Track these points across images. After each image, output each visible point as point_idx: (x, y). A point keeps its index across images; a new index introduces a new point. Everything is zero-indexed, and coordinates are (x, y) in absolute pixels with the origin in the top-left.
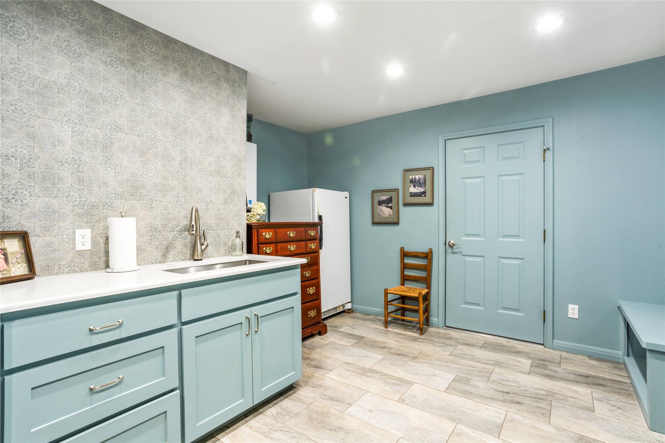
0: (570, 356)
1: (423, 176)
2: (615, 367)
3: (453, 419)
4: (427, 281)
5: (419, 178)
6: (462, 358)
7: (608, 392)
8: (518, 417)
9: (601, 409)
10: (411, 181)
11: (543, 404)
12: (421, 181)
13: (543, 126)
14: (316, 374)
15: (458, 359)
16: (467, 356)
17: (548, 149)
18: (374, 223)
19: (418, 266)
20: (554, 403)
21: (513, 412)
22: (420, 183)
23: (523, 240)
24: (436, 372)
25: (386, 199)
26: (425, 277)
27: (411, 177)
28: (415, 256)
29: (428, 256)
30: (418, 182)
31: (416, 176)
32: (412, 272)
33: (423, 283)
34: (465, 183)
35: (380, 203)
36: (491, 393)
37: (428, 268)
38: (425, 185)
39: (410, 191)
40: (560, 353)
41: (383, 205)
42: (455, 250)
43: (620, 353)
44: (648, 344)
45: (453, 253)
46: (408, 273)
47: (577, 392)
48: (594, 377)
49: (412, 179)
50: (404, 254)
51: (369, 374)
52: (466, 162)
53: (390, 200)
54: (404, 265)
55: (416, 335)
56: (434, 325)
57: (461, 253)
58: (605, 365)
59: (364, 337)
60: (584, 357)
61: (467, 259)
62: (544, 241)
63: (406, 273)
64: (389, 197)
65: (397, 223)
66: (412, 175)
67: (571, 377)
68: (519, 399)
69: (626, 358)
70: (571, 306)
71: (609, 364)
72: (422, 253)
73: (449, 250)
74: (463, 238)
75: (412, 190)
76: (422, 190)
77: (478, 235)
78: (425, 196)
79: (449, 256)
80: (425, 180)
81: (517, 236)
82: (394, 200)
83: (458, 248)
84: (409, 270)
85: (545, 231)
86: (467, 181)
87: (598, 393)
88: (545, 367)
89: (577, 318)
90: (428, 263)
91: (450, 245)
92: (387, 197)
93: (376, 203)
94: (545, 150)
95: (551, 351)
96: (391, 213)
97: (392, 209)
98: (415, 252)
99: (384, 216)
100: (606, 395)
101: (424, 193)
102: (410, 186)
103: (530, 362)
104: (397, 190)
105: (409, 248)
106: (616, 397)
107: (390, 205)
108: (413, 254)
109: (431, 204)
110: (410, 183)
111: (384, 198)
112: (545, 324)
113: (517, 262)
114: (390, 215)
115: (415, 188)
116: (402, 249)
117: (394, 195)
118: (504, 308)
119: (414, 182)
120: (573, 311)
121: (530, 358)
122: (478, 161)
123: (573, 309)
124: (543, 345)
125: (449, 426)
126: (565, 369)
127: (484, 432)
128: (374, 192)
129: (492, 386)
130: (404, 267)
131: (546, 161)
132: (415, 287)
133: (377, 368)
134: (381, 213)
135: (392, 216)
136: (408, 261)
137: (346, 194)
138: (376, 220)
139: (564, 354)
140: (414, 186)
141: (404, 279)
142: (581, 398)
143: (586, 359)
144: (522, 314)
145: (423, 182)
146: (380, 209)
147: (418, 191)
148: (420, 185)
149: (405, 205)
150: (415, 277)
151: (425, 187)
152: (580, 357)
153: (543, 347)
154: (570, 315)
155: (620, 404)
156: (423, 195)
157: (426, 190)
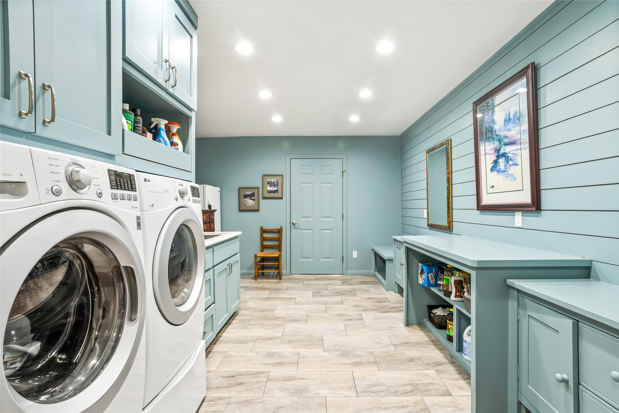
0: (354, 276)
1: (276, 180)
2: (371, 277)
3: (324, 304)
4: (279, 248)
5: (274, 181)
6: (310, 285)
7: (372, 285)
8: (346, 298)
9: (372, 290)
10: (268, 183)
11: (353, 293)
12: (275, 183)
13: (342, 159)
14: (240, 305)
15: (308, 286)
16: (312, 284)
17: (345, 171)
18: (240, 210)
19: (273, 238)
20: (356, 292)
21: (344, 297)
22: (274, 184)
23: (332, 219)
24: (303, 292)
25: (250, 194)
26: (278, 245)
27: (268, 180)
28: (271, 232)
29: (279, 231)
30: (273, 183)
31: (272, 180)
32: (268, 243)
33: (276, 249)
34: (302, 186)
35: (245, 196)
36: (332, 294)
37: (279, 240)
38: (278, 186)
39: (268, 189)
40: (350, 276)
41: (248, 198)
42: (296, 227)
43: (372, 271)
44: (387, 257)
45: (295, 228)
46: (265, 243)
47: (362, 287)
48: (366, 281)
49: (269, 181)
50: (263, 231)
51: (269, 299)
52: (303, 174)
53: (253, 195)
54: (263, 238)
55: (278, 281)
56: (284, 275)
57: (299, 228)
58: (368, 277)
59: (248, 287)
60: (360, 276)
61: (304, 231)
62: (343, 219)
63: (264, 243)
64: (252, 192)
65: (258, 211)
66: (269, 179)
67: (358, 283)
68: (344, 293)
69: (375, 272)
70: (354, 252)
71: (369, 277)
72: (276, 229)
73: (293, 227)
74: (301, 219)
75: (269, 188)
76: (275, 189)
77: (310, 217)
78: (278, 193)
79: (293, 230)
80: (278, 183)
81: (330, 217)
82: (256, 194)
83: (298, 225)
84: (266, 241)
85: (343, 214)
86: (303, 185)
87: (369, 286)
88: (347, 282)
89: (357, 257)
90: (280, 235)
91: (293, 223)
92: (251, 192)
93: (242, 196)
94: (343, 172)
95: (346, 276)
96: (254, 204)
97: (254, 201)
98: (271, 229)
99: (249, 205)
100: (371, 286)
101: (277, 191)
102: (268, 186)
103: (340, 281)
104: (258, 188)
105: (265, 227)
106: (375, 285)
107: (253, 198)
108: (270, 230)
109: (281, 198)
110: (268, 184)
111: (249, 193)
112: (343, 263)
113: (330, 231)
114: (253, 205)
115: (271, 187)
116: (261, 228)
117: (256, 191)
118: (324, 258)
119: (270, 184)
120: (355, 254)
121: (339, 280)
122: (310, 174)
123: (355, 253)
124: (342, 274)
125: (324, 306)
126: (355, 281)
127: (337, 304)
128: (240, 189)
129: (331, 292)
130: (263, 239)
131: (343, 177)
132: (272, 252)
133: (270, 296)
134: (246, 204)
135: (254, 206)
136: (265, 235)
137: (218, 189)
138: (242, 208)
139: (352, 276)
140: (270, 186)
141: (263, 248)
142: (365, 288)
143: (361, 276)
144: (333, 260)
145: (276, 184)
146: (246, 201)
147: (273, 190)
148: (274, 185)
149: (264, 198)
150: (271, 245)
151: (277, 187)
152: (358, 276)
153: (342, 275)
154: (354, 257)
155: (376, 287)
156: (276, 192)
157: (278, 189)
